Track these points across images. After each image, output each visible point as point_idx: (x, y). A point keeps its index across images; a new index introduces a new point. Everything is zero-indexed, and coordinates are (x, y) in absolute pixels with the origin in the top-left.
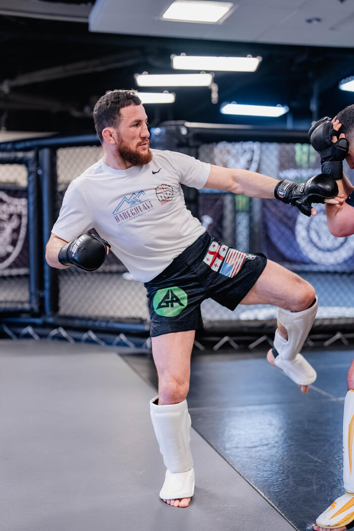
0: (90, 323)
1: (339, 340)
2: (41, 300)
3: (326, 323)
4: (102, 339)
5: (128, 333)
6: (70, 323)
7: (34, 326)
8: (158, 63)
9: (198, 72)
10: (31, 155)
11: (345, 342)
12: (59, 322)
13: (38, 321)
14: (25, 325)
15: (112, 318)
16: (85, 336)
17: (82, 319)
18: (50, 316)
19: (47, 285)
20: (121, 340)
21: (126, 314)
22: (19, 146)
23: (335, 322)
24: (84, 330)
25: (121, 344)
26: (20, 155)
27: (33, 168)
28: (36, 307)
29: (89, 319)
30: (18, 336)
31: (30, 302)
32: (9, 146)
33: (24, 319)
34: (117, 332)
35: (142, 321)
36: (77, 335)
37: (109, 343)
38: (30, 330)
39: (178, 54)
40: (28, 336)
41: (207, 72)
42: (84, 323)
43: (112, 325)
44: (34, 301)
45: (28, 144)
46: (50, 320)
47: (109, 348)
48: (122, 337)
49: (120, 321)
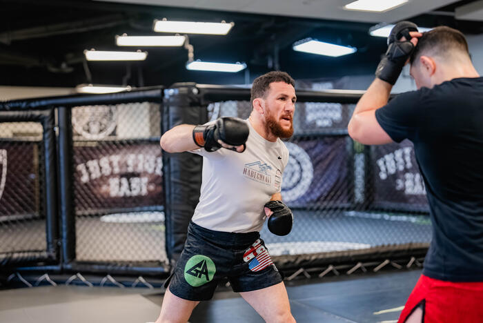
0: (109, 268)
1: (331, 272)
2: (58, 248)
3: (321, 257)
4: (120, 283)
5: (146, 276)
6: (88, 268)
7: (51, 273)
8: (138, 26)
9: (174, 34)
10: (47, 113)
11: (337, 273)
12: (78, 268)
13: (56, 268)
14: (42, 273)
15: (131, 262)
16: (104, 280)
17: (101, 263)
18: (68, 263)
19: (65, 234)
20: (140, 282)
21: (144, 258)
22: (33, 105)
23: (328, 256)
24: (104, 274)
25: (141, 286)
26: (37, 113)
27: (49, 126)
28: (54, 255)
29: (108, 263)
30: (34, 283)
31: (48, 250)
32: (24, 105)
33: (41, 267)
34: (136, 275)
35: (160, 263)
36: (96, 279)
37: (128, 286)
38: (47, 277)
39: (161, 19)
40: (45, 283)
41: (182, 34)
42: (103, 267)
43: (131, 268)
44: (52, 250)
45: (43, 103)
46: (69, 266)
47: (128, 290)
48: (141, 279)
49: (138, 263)
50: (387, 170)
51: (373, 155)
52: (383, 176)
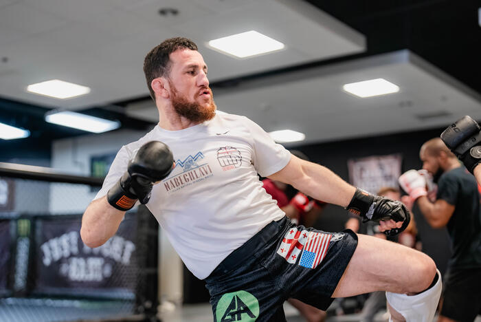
50: (52, 255)
51: (38, 240)
52: (47, 261)
